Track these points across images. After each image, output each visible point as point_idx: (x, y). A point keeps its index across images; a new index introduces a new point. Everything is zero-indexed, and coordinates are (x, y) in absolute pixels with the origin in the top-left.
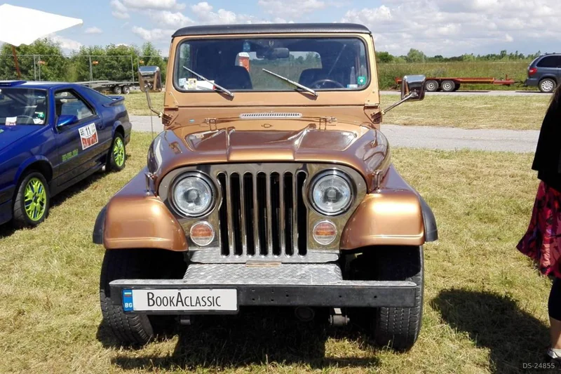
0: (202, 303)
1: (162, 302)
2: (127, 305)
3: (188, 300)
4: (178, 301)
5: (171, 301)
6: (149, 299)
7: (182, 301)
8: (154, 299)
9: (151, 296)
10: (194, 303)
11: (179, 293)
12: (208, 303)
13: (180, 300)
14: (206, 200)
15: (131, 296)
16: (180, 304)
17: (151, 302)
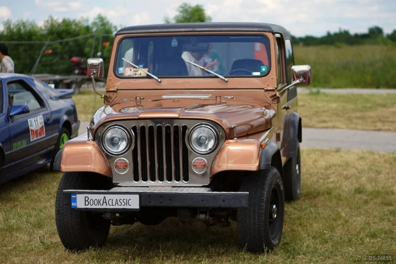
0: (119, 204)
1: (94, 202)
2: (73, 204)
3: (110, 201)
4: (103, 202)
5: (99, 202)
6: (85, 201)
7: (106, 202)
8: (89, 201)
9: (87, 199)
10: (114, 204)
11: (105, 198)
12: (123, 204)
13: (105, 201)
14: (123, 145)
15: (76, 198)
16: (105, 204)
17: (87, 203)
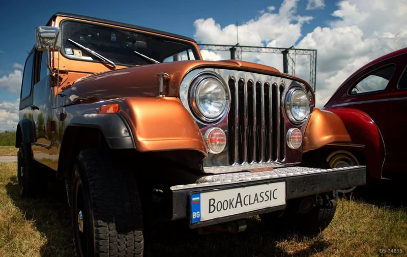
0: (260, 199)
1: (222, 206)
2: (195, 215)
3: (247, 198)
4: (237, 202)
5: (231, 204)
6: (210, 205)
7: (241, 202)
8: (215, 205)
9: (212, 202)
10: (252, 201)
11: (239, 194)
12: (266, 198)
13: (239, 201)
16: (239, 204)
17: (212, 208)
